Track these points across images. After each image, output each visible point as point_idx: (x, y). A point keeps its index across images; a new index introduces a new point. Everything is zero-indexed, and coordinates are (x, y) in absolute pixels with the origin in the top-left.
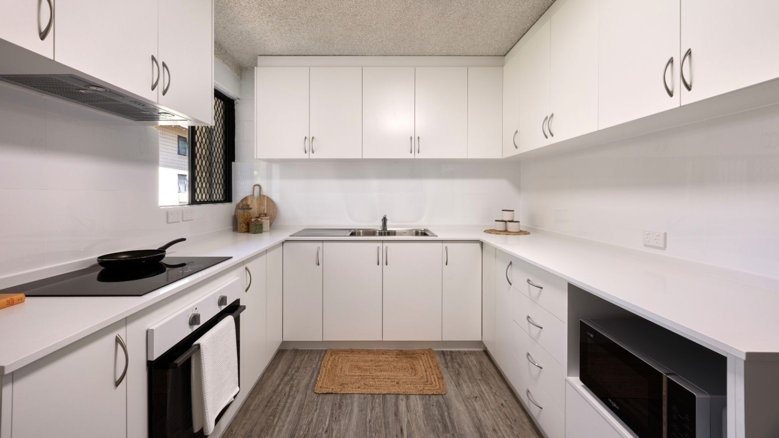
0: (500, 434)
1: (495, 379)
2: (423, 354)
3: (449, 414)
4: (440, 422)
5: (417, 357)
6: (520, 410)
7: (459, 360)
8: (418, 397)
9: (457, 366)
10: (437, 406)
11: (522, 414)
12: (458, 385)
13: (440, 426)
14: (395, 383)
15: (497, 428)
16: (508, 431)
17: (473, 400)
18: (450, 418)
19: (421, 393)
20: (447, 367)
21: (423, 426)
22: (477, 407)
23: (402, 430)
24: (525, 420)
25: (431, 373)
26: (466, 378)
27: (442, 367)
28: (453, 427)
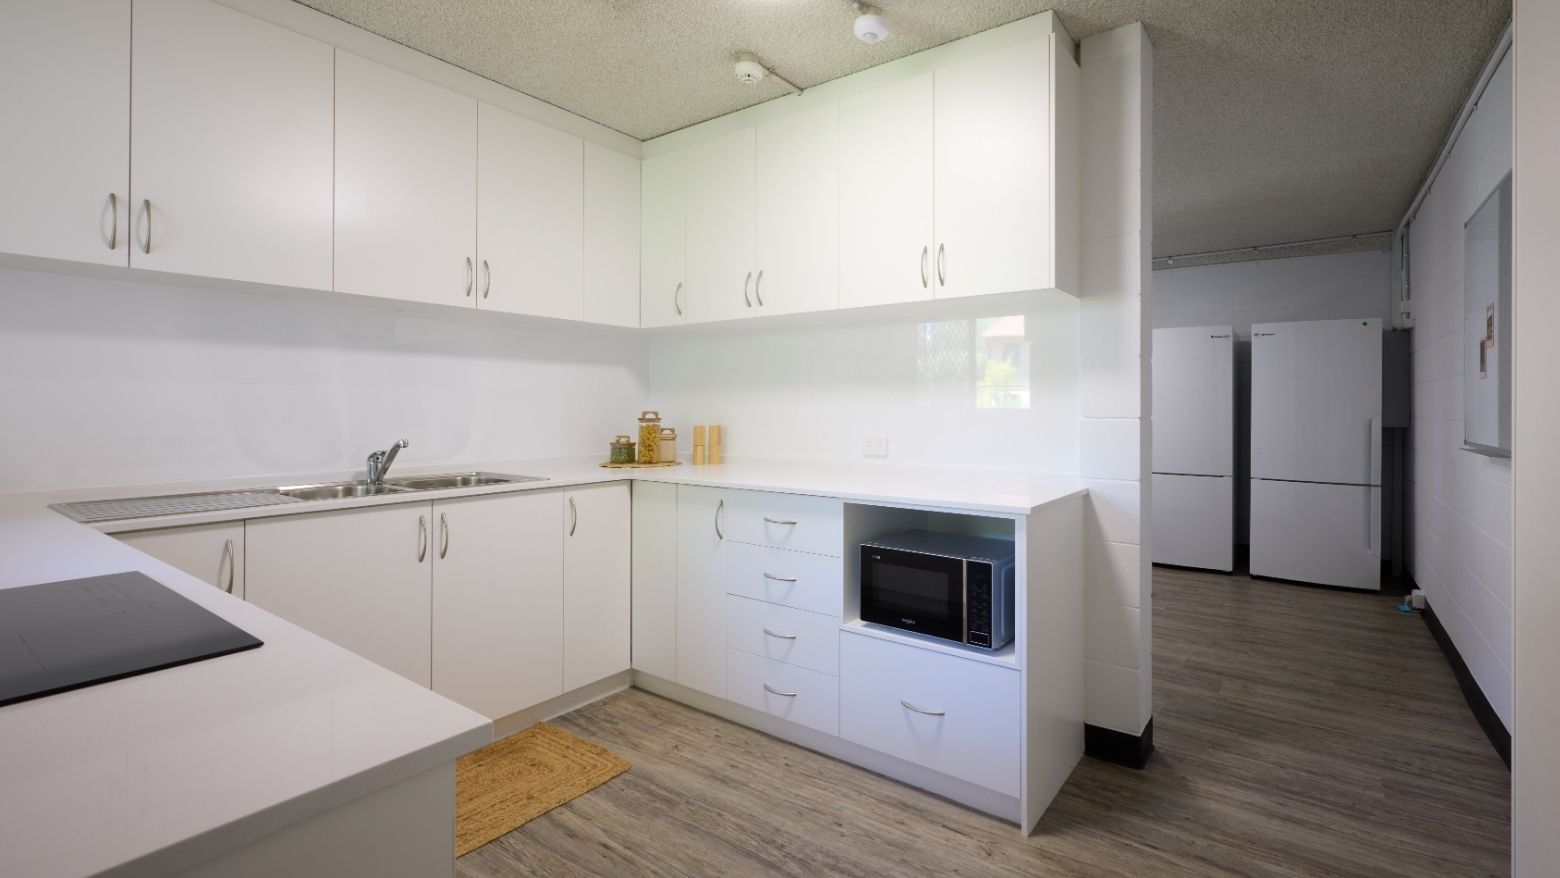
0: (741, 766)
1: (679, 713)
2: (533, 736)
3: (657, 785)
4: (654, 801)
5: (525, 745)
6: (742, 730)
7: (603, 716)
8: (587, 796)
9: (608, 725)
10: (628, 787)
11: (749, 733)
12: (635, 747)
13: (657, 805)
14: (525, 801)
15: (734, 763)
16: (748, 758)
17: (676, 752)
18: (665, 789)
19: (590, 786)
20: (593, 734)
21: (634, 820)
22: (688, 757)
23: (605, 846)
24: (757, 736)
25: (578, 754)
26: (638, 732)
27: (584, 737)
28: (679, 794)
